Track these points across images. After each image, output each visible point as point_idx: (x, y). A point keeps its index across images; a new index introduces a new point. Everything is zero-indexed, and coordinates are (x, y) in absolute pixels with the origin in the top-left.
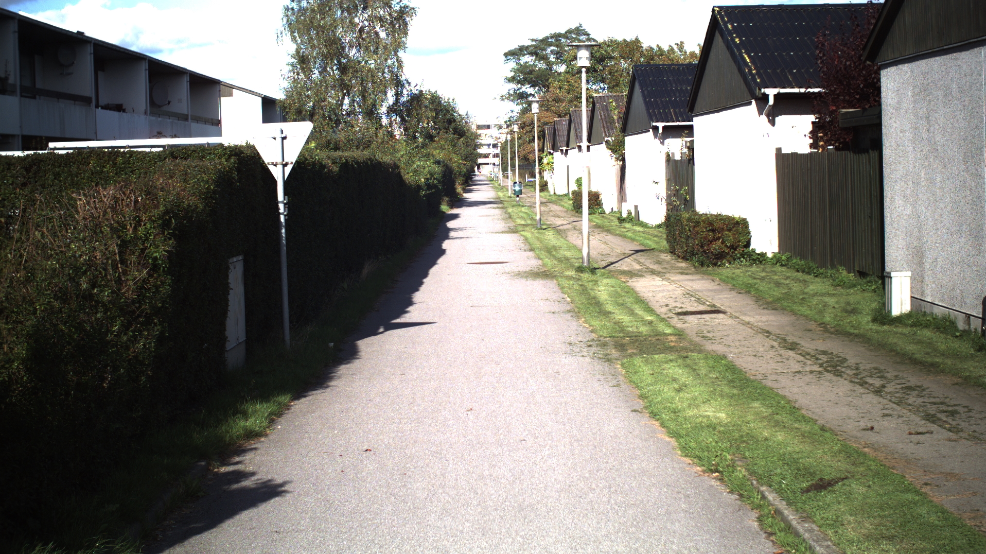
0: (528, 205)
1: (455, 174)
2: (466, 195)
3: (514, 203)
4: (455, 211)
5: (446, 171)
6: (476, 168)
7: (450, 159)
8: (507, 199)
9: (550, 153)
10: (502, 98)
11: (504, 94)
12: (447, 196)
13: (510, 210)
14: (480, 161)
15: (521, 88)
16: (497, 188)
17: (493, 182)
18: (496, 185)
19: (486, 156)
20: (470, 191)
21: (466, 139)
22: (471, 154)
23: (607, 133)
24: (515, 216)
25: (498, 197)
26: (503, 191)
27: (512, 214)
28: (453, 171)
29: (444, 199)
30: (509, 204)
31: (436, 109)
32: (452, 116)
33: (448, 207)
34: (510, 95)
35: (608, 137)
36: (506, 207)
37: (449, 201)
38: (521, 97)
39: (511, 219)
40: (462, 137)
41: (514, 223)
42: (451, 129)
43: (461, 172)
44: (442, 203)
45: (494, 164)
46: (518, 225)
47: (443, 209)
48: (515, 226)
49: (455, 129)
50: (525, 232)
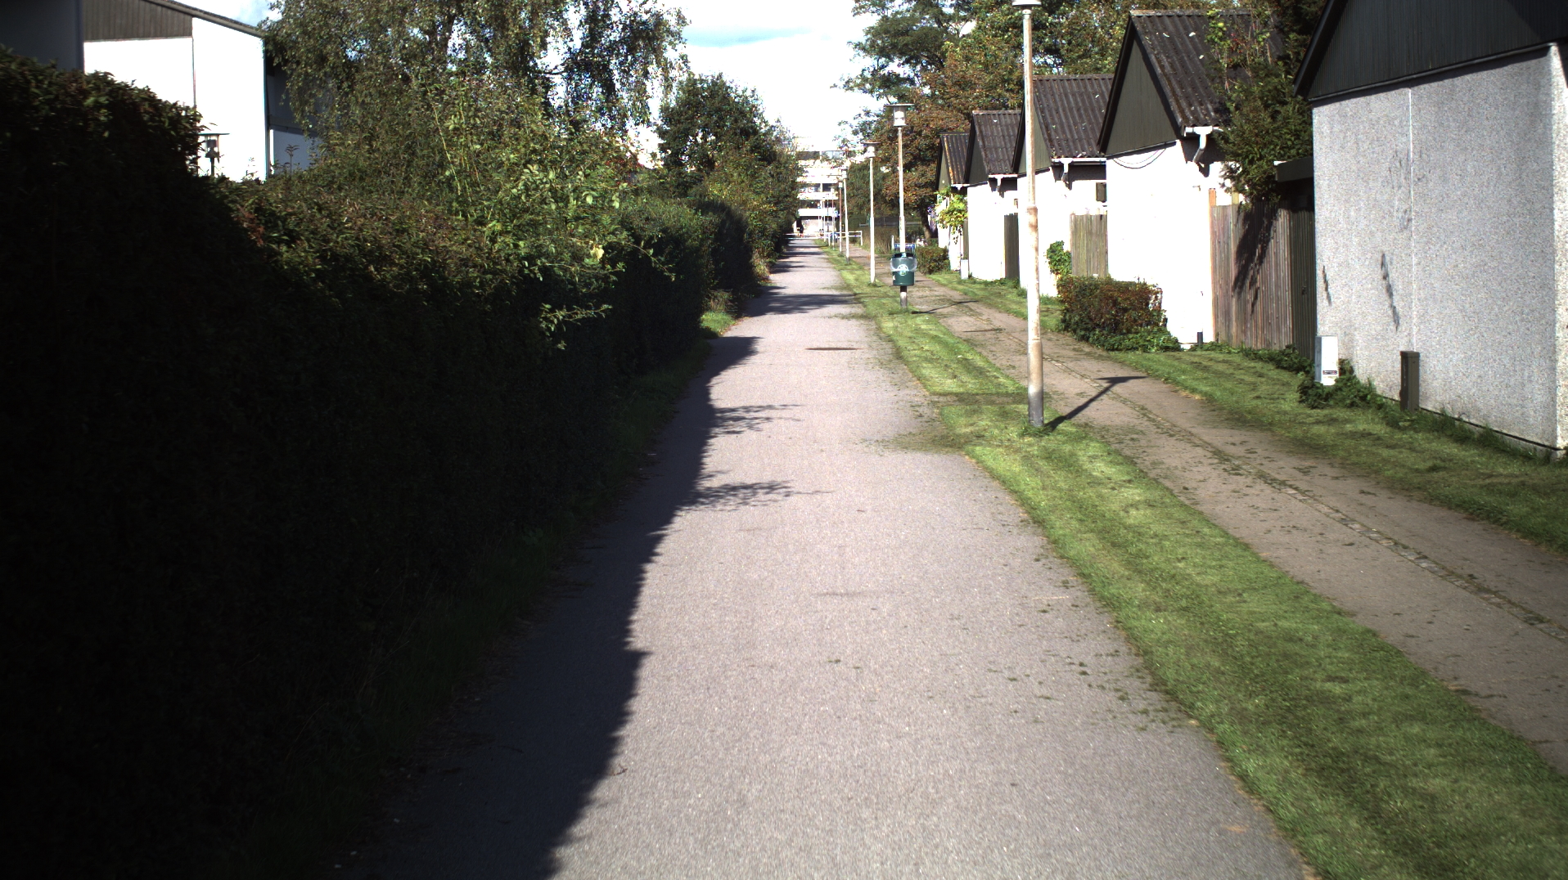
0: (925, 308)
1: (751, 234)
2: (777, 279)
3: (897, 306)
4: (745, 328)
5: (723, 222)
6: (795, 225)
7: (744, 203)
8: (868, 290)
9: (954, 190)
10: (848, 85)
11: (853, 77)
12: (726, 288)
14: (803, 212)
15: (883, 67)
16: (839, 262)
17: (827, 249)
18: (835, 255)
19: (813, 204)
20: (784, 269)
21: (777, 167)
22: (787, 196)
23: (1188, 113)
24: (912, 352)
25: (848, 287)
26: (852, 271)
27: (901, 343)
28: (746, 227)
29: (716, 293)
30: (882, 306)
31: (719, 110)
32: (750, 125)
33: (727, 317)
34: (865, 80)
35: (1194, 126)
36: (875, 316)
37: (730, 301)
38: (888, 83)
39: (907, 363)
40: (769, 164)
41: (925, 386)
42: (748, 145)
43: (763, 231)
44: (709, 309)
45: (829, 218)
46: (942, 399)
47: (713, 326)
48: (934, 403)
49: (755, 146)
50: (990, 445)
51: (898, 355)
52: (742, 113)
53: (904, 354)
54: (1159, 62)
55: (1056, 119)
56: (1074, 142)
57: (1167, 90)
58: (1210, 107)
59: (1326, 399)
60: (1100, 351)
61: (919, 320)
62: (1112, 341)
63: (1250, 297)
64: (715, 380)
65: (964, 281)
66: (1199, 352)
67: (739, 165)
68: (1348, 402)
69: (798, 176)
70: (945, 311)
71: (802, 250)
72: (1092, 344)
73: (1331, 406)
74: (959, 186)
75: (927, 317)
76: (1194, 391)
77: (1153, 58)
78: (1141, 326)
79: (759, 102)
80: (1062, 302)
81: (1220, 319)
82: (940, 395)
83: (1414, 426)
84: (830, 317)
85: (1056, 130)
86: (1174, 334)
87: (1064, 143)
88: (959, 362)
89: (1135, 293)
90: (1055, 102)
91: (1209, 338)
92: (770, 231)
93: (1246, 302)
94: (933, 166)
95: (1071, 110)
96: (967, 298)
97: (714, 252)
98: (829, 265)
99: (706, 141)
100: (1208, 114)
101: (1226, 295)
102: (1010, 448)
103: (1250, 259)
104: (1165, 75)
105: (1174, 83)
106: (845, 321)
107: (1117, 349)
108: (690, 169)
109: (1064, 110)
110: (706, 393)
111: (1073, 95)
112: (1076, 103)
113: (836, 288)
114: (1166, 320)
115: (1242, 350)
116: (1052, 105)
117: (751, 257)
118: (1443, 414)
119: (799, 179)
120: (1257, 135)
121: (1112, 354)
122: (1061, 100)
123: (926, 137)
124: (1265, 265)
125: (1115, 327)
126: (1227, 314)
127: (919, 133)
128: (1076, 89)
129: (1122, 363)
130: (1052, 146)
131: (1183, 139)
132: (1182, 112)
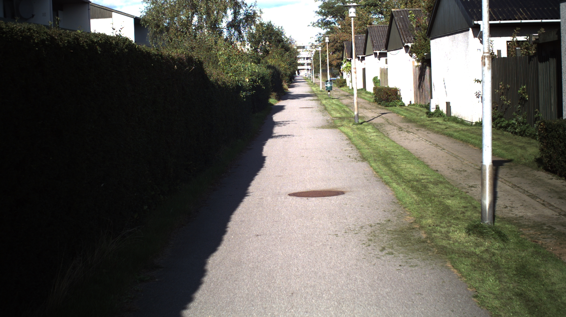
0: (336, 97)
1: (282, 75)
2: (290, 90)
3: (327, 96)
4: (281, 103)
5: (274, 72)
6: (296, 72)
7: (279, 65)
8: (319, 93)
9: (348, 60)
10: (314, 25)
12: (275, 92)
13: (324, 102)
14: (299, 67)
15: (325, 19)
16: (311, 84)
17: (307, 80)
18: (310, 82)
19: (303, 65)
20: (293, 87)
21: (290, 53)
22: (293, 62)
23: (406, 40)
24: (329, 108)
25: (313, 92)
26: (315, 87)
27: (327, 106)
28: (281, 73)
29: (272, 93)
30: (323, 97)
31: (270, 34)
32: (281, 38)
33: (276, 100)
34: (319, 23)
35: (407, 43)
36: (321, 100)
37: (277, 96)
38: (326, 24)
39: (327, 111)
40: (287, 51)
41: (331, 116)
42: (280, 46)
43: (286, 74)
44: (270, 98)
45: (308, 70)
46: (335, 119)
47: (272, 103)
48: (333, 120)
49: (283, 46)
50: (344, 127)
51: (326, 109)
52: (278, 35)
53: (327, 108)
54: (399, 24)
55: (375, 39)
56: (381, 46)
57: (401, 33)
58: (412, 37)
59: (432, 115)
60: (383, 107)
61: (333, 100)
62: (386, 104)
63: (421, 91)
64: (274, 115)
65: (351, 89)
66: (410, 106)
67: (277, 53)
68: (437, 116)
69: (297, 55)
70: (342, 98)
71: (299, 81)
72: (382, 105)
73: (433, 117)
74: (349, 59)
75: (336, 100)
76: (402, 115)
77: (397, 23)
78: (394, 100)
79: (284, 31)
80: (374, 94)
81: (416, 97)
82: (335, 117)
83: (449, 120)
84: (307, 100)
85: (375, 42)
86: (403, 102)
87: (377, 46)
88: (342, 110)
89: (393, 91)
90: (375, 34)
91: (413, 102)
92: (288, 75)
93: (421, 92)
94: (342, 52)
95: (380, 36)
96: (350, 94)
97: (272, 81)
98: (308, 85)
99: (266, 44)
100: (412, 40)
101: (417, 90)
102: (349, 127)
103: (421, 81)
104: (400, 28)
105: (403, 31)
106: (311, 101)
107: (388, 106)
108: (261, 54)
109: (378, 36)
110: (272, 118)
111: (381, 31)
112: (382, 34)
113: (309, 92)
114: (402, 98)
115: (420, 105)
116: (374, 34)
117: (282, 83)
118: (455, 117)
119: (298, 56)
120: (420, 47)
121: (386, 108)
122: (377, 33)
123: (339, 43)
124: (424, 82)
125: (387, 100)
126: (417, 96)
127: (337, 42)
128: (382, 30)
129: (388, 110)
130: (374, 47)
131: (404, 47)
132: (404, 39)
